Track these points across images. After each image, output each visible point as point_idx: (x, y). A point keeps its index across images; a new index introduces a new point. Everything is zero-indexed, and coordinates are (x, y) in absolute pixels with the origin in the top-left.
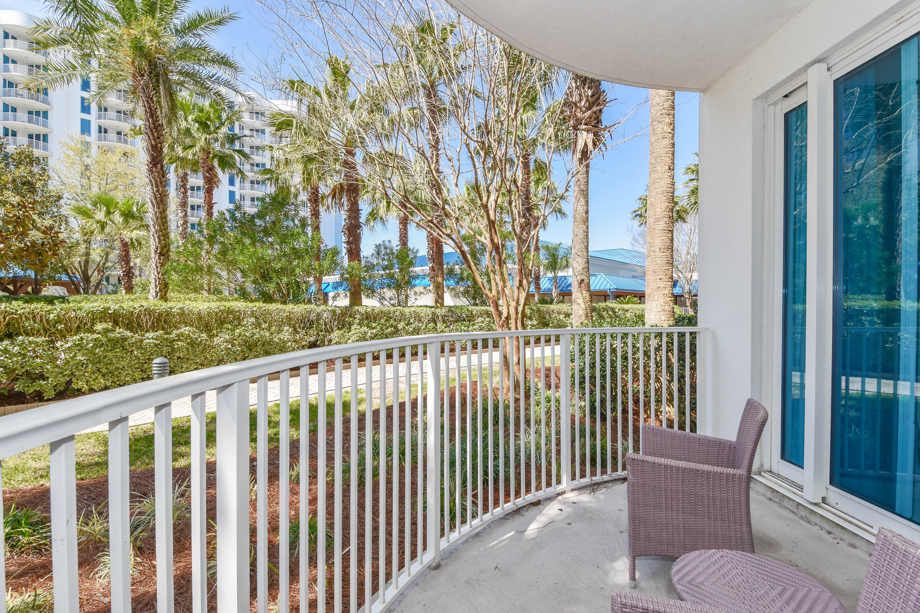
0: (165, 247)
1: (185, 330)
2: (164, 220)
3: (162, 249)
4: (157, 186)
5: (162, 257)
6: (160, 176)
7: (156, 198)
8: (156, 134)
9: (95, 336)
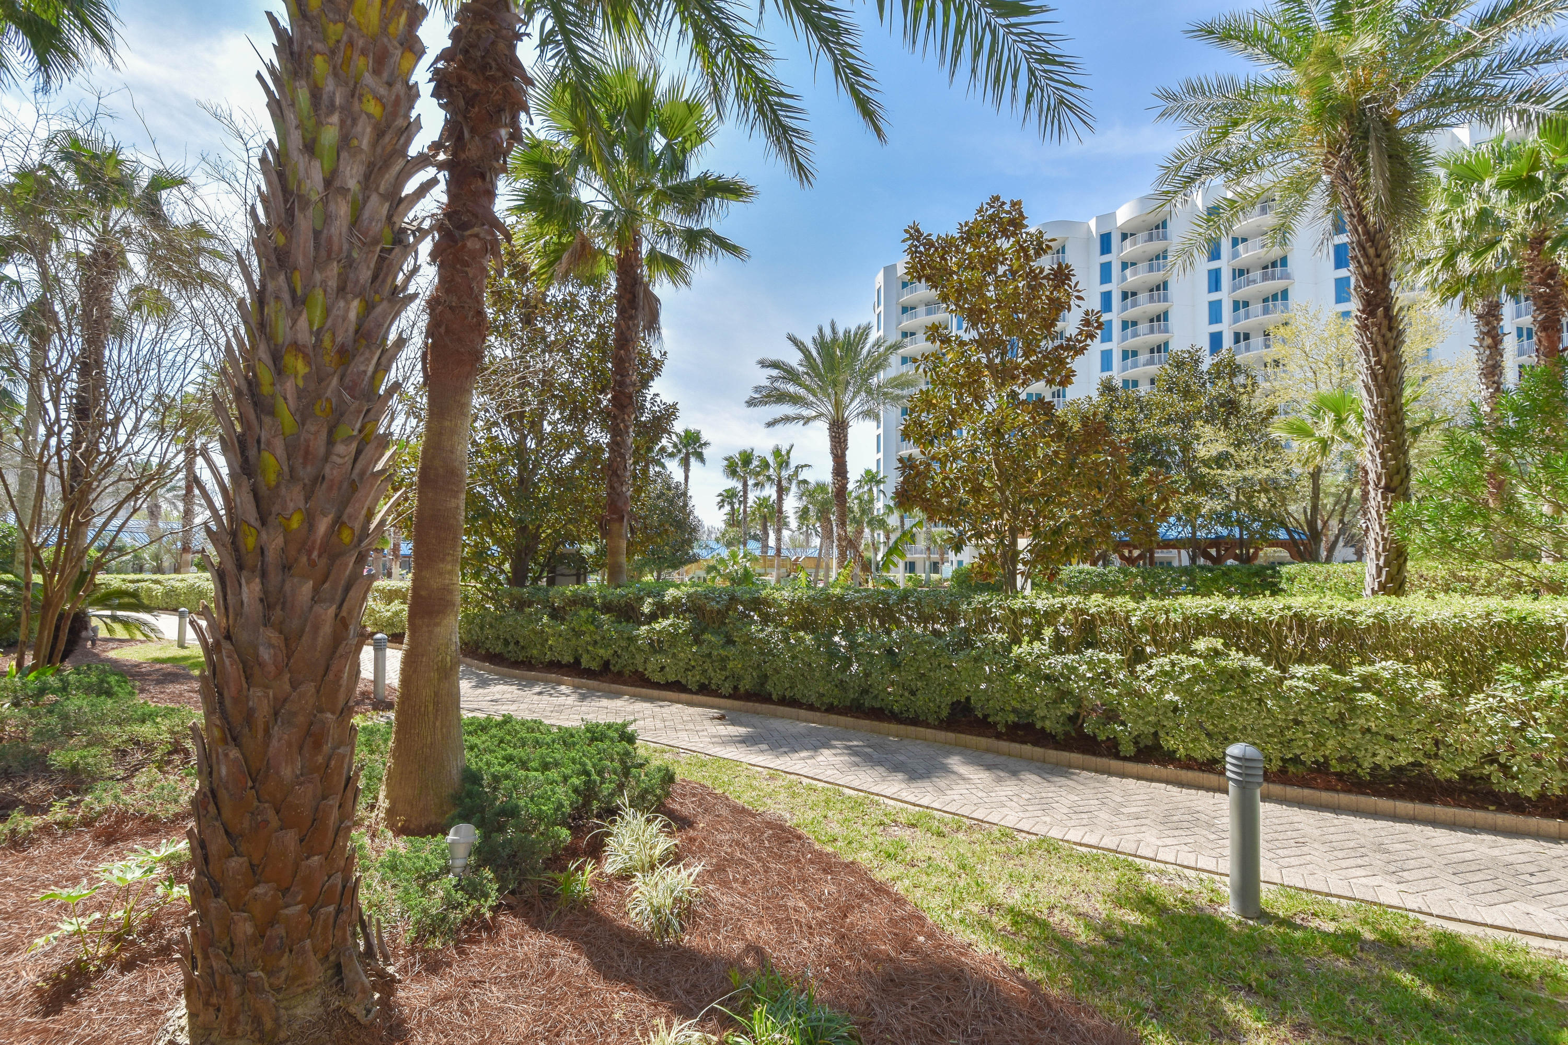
0: (1398, 473)
1: (1385, 667)
2: (1394, 418)
3: (1390, 477)
4: (1377, 353)
5: (1390, 495)
6: (1384, 330)
7: (1374, 376)
8: (1371, 252)
9: (1194, 660)
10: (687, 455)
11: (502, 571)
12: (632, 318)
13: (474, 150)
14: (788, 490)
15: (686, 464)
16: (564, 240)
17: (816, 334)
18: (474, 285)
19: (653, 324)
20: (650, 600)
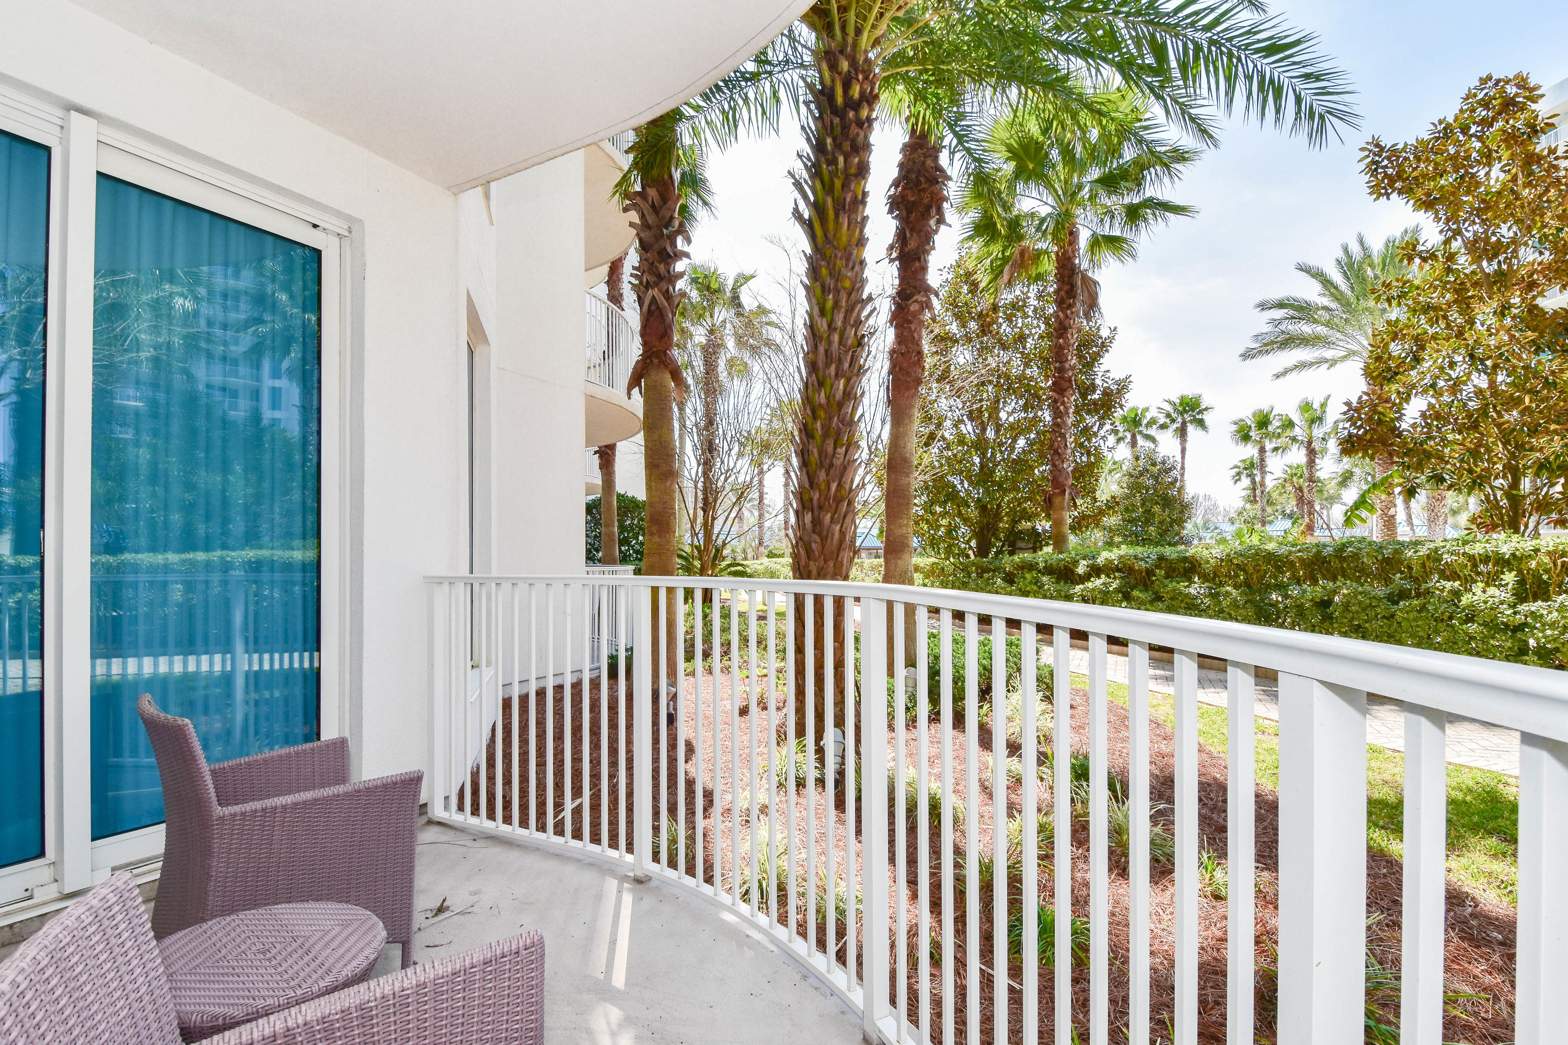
10: (1184, 424)
11: (971, 548)
12: (1070, 306)
13: (912, 244)
14: (1325, 451)
15: (1182, 433)
16: (1007, 254)
17: (1340, 254)
18: (916, 335)
19: (1092, 304)
20: (1085, 562)
